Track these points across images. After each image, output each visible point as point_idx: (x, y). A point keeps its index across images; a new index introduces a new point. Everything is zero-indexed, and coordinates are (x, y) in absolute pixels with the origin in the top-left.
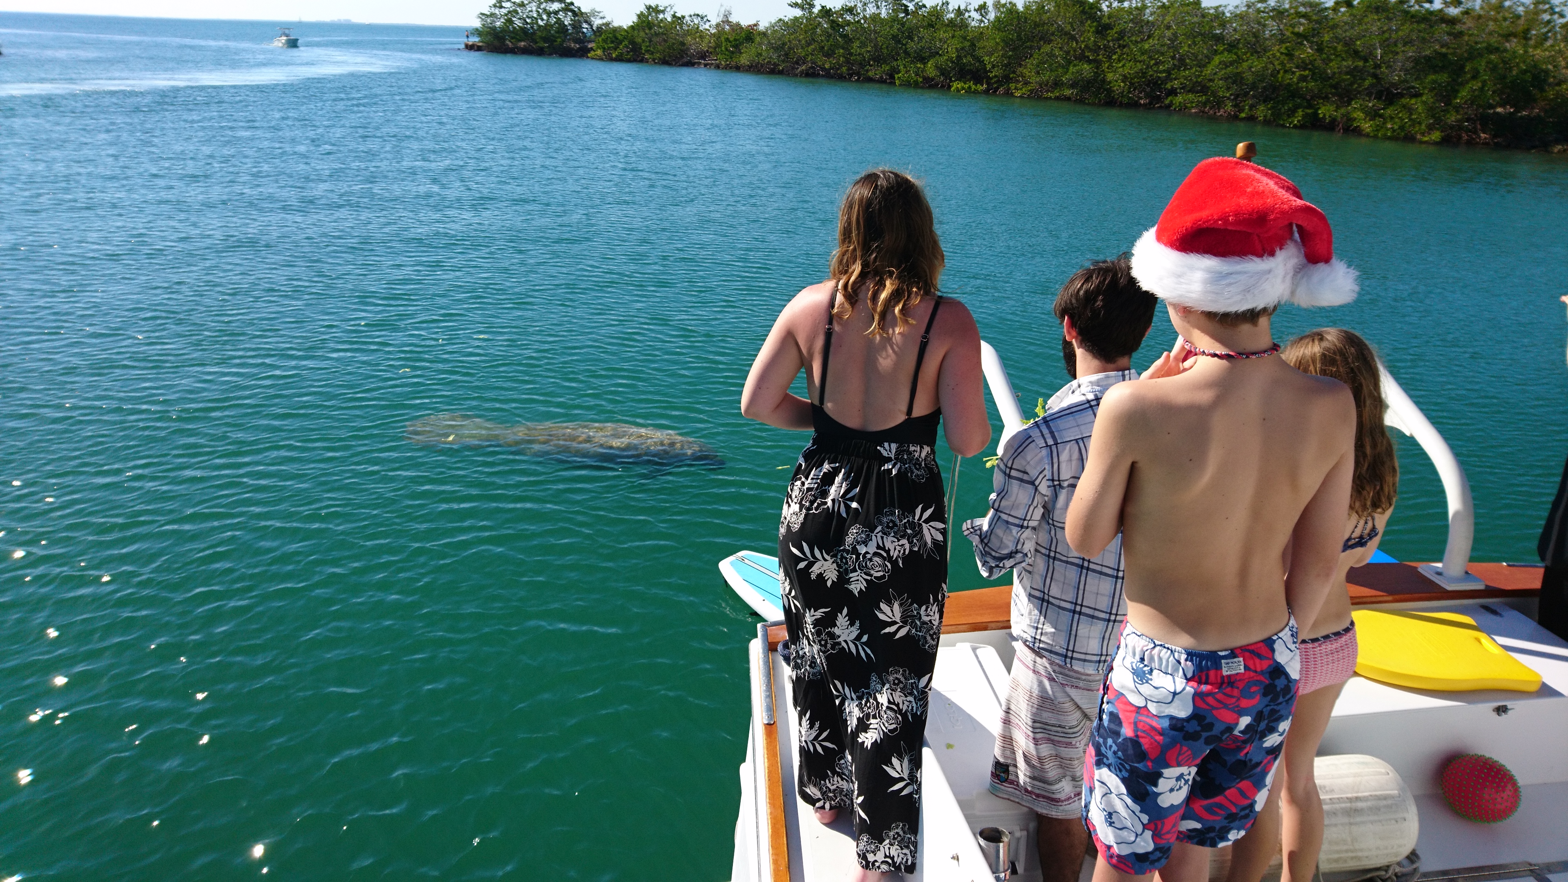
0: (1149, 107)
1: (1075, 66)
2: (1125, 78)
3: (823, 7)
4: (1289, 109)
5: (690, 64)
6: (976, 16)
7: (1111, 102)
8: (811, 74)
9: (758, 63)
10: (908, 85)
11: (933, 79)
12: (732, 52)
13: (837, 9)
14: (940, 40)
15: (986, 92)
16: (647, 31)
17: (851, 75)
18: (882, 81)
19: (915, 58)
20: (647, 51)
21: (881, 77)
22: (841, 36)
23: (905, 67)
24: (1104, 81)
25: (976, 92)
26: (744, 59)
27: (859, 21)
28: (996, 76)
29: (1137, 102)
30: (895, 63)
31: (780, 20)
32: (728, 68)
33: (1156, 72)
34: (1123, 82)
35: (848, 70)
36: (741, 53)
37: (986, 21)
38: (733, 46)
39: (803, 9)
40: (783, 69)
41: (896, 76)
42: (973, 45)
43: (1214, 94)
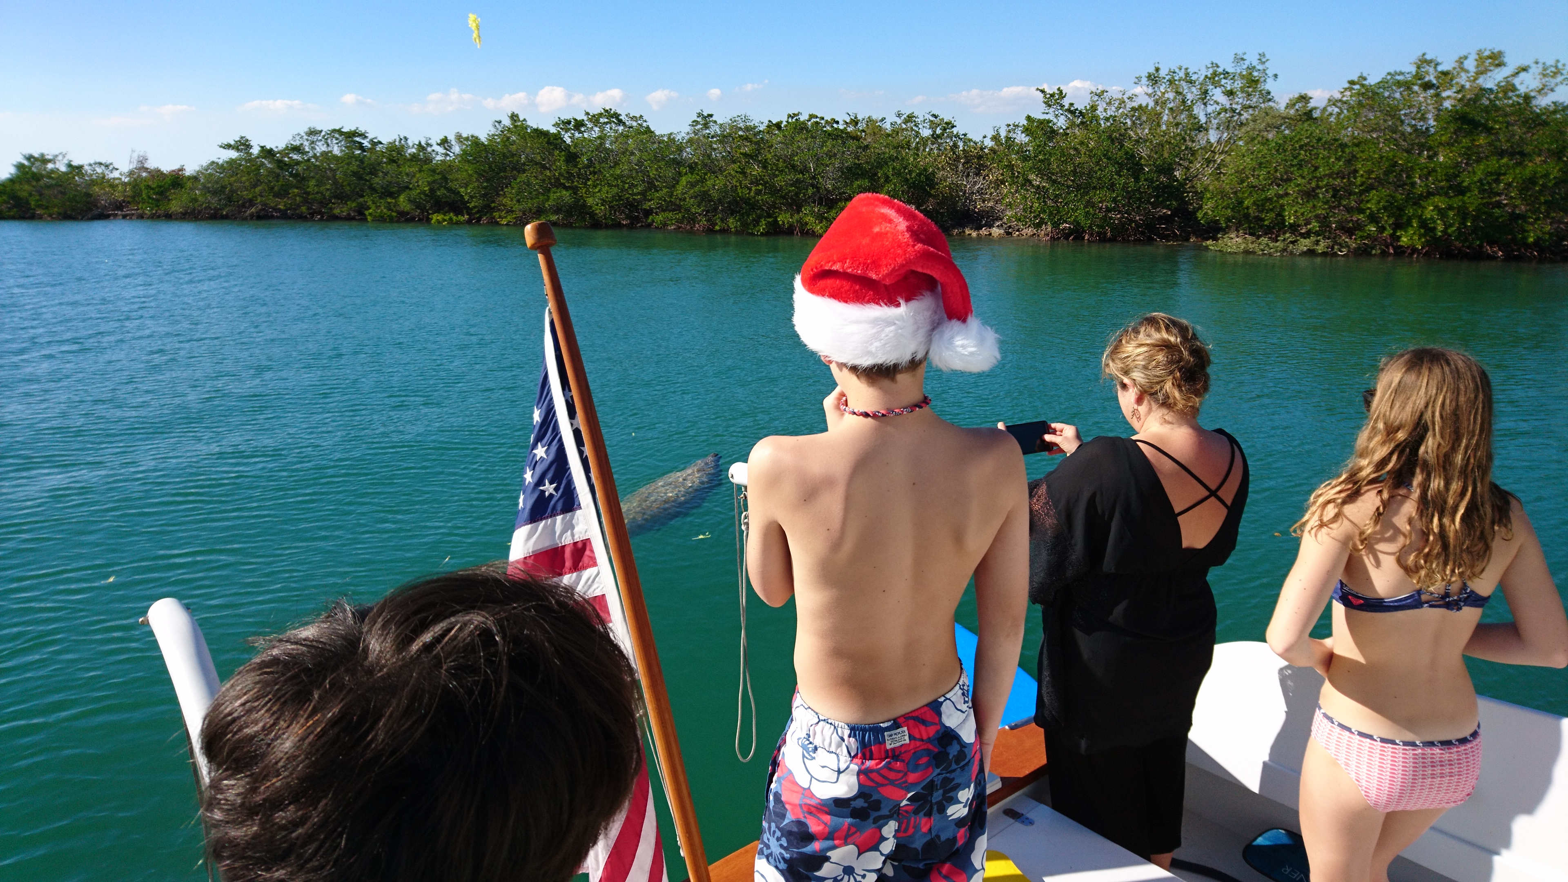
0: (631, 227)
1: (554, 193)
2: (604, 202)
3: (262, 147)
4: (754, 220)
5: (103, 216)
6: (440, 150)
7: (596, 225)
8: (264, 216)
9: (194, 209)
10: (381, 220)
11: (408, 213)
12: (158, 200)
13: (280, 148)
14: (407, 175)
15: (469, 222)
16: (34, 183)
17: (312, 214)
18: (349, 218)
19: (382, 193)
20: (40, 206)
21: (349, 214)
22: (291, 174)
23: (374, 203)
24: (584, 205)
25: (458, 223)
26: (175, 206)
27: (309, 160)
28: (475, 207)
29: (620, 222)
30: (361, 200)
31: (213, 162)
32: (154, 217)
33: (632, 195)
34: (602, 205)
35: (309, 209)
36: (169, 200)
37: (451, 155)
38: (156, 194)
39: (238, 150)
40: (227, 214)
41: (367, 213)
42: (445, 179)
43: (688, 210)
